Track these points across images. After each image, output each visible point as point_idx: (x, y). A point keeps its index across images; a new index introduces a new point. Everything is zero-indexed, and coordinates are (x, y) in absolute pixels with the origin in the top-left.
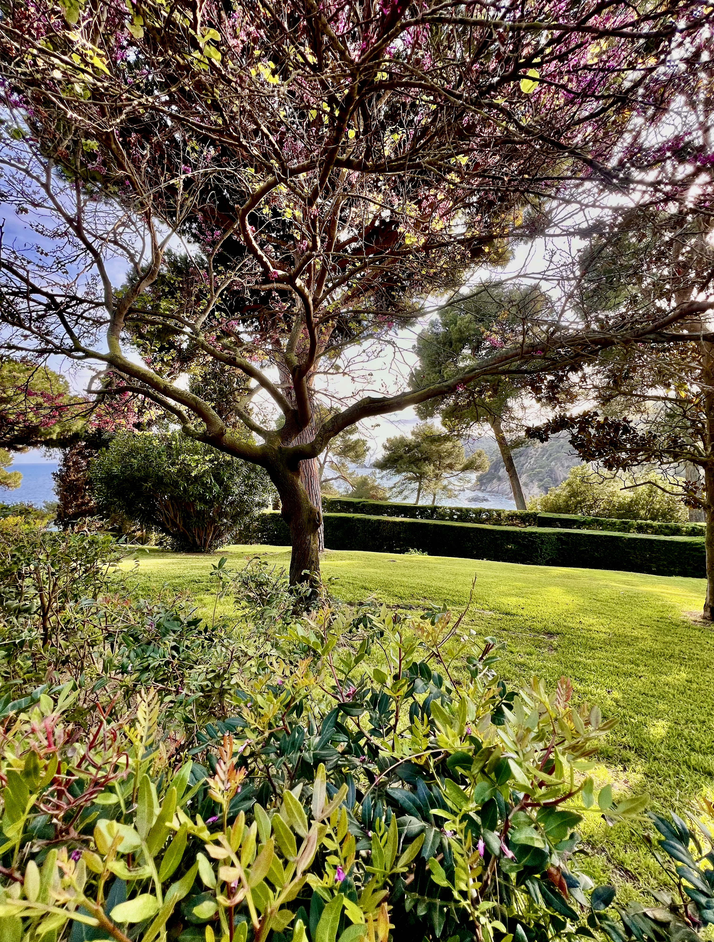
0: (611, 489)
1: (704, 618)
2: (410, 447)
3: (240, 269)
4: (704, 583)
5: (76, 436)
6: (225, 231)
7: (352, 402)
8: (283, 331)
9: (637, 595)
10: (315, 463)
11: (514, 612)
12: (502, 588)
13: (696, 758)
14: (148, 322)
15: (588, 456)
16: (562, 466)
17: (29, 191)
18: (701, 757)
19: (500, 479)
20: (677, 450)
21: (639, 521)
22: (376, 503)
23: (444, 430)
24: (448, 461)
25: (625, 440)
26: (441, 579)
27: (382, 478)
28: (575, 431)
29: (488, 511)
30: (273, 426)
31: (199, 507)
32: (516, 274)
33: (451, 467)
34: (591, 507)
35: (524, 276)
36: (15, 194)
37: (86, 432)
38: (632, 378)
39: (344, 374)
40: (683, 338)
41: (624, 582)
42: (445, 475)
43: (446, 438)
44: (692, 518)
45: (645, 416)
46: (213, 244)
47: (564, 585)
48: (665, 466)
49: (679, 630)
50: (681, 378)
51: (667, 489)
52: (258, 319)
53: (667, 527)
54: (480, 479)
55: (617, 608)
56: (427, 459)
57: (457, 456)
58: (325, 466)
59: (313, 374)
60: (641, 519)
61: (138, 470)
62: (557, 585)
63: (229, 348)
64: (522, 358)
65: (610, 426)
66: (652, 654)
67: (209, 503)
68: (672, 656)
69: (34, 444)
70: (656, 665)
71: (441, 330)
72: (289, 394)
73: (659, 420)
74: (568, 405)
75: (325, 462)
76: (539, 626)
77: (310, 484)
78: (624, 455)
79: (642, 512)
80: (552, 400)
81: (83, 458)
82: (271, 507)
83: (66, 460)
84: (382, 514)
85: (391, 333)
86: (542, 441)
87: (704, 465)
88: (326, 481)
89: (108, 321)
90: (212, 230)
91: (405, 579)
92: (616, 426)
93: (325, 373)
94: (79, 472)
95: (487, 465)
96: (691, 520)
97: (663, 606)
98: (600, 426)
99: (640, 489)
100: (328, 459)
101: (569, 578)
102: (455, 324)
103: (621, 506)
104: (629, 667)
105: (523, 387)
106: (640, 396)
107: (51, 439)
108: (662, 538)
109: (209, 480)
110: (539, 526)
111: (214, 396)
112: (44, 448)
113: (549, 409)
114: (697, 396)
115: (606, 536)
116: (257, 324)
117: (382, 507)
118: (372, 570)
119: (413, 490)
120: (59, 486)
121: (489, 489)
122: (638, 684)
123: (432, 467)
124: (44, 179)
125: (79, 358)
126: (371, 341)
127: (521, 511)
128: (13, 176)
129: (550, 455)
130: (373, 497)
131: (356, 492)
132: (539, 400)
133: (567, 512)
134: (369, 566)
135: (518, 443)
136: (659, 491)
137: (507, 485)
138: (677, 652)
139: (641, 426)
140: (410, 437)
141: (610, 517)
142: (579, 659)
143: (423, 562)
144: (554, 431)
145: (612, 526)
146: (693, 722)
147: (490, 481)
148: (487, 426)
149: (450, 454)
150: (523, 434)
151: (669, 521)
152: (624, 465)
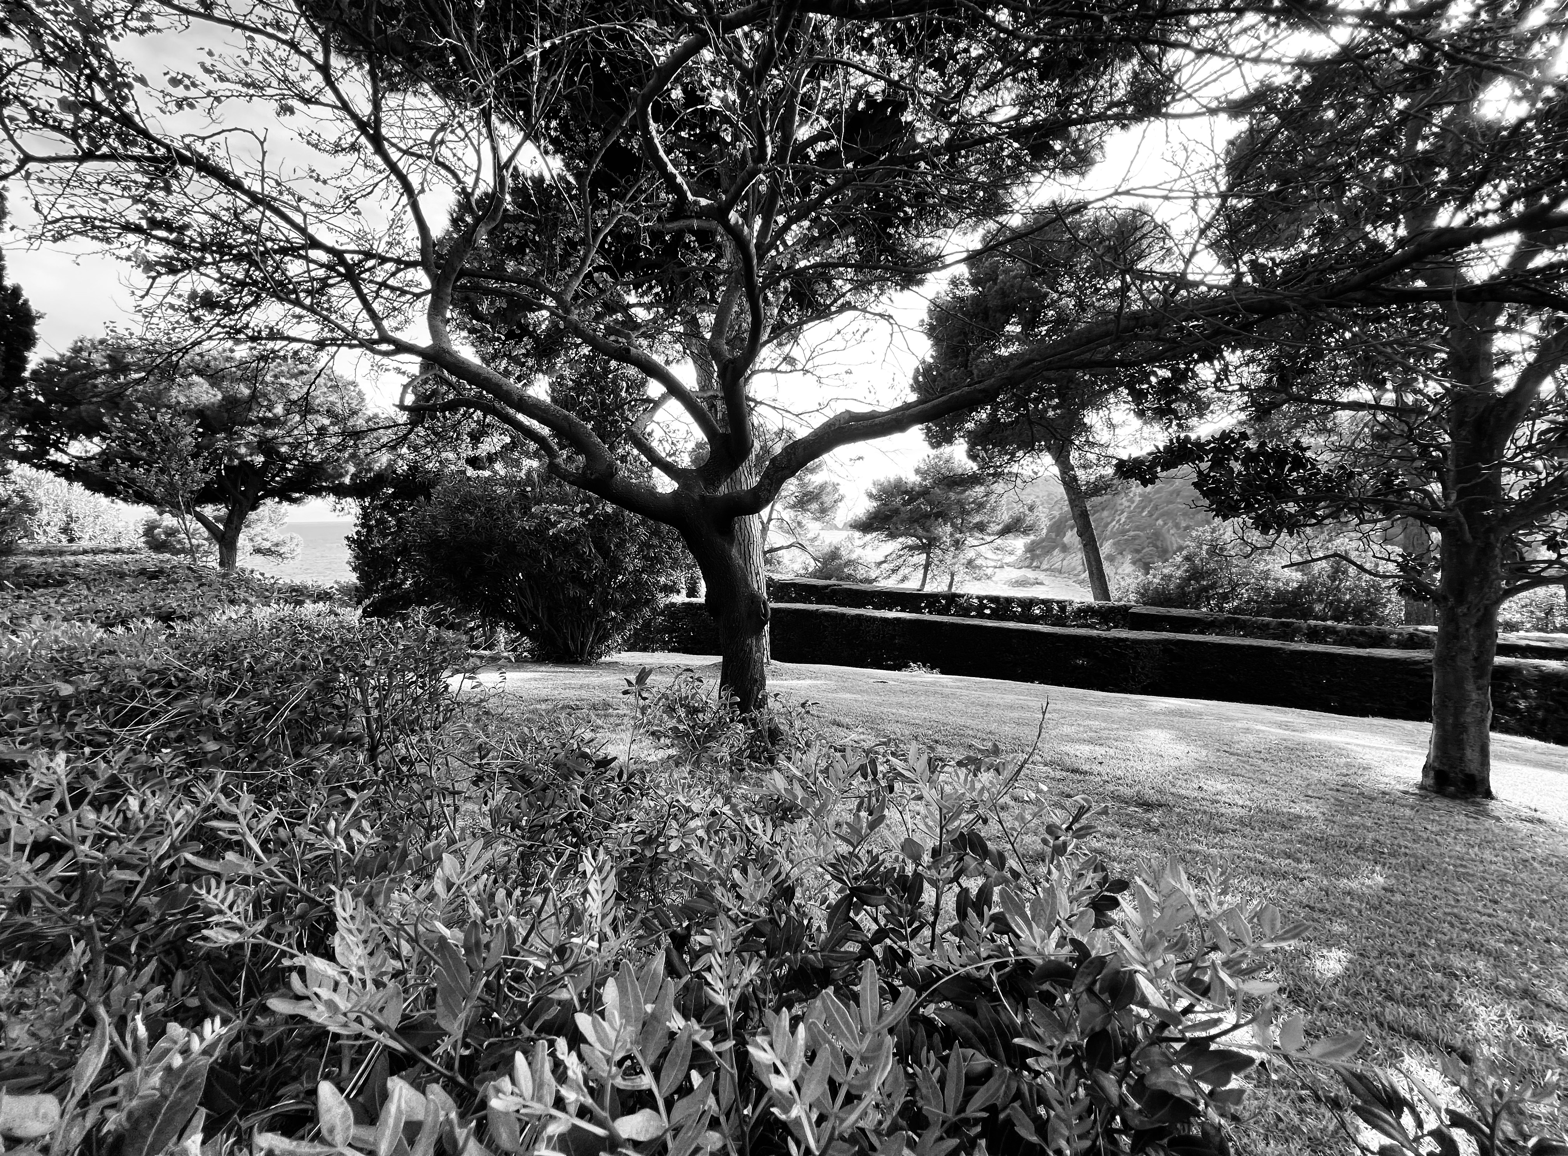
0: (1261, 566)
1: (1422, 787)
2: (912, 494)
3: (633, 198)
4: (1426, 730)
5: (381, 479)
6: (607, 134)
7: (818, 421)
8: (703, 301)
9: (1302, 747)
10: (755, 522)
11: (1086, 768)
12: (1067, 730)
13: (1393, 1012)
14: (488, 292)
15: (1226, 510)
16: (1177, 526)
17: (293, 76)
18: (1402, 1010)
19: (1065, 549)
20: (1391, 497)
21: (1312, 622)
22: (855, 587)
23: (972, 466)
24: (977, 519)
25: (1294, 482)
26: (964, 714)
27: (864, 546)
28: (1205, 466)
29: (1044, 602)
30: (685, 461)
31: (574, 591)
32: (1112, 191)
33: (981, 527)
34: (1225, 597)
35: (1127, 193)
36: (275, 83)
37: (394, 472)
38: (1313, 371)
39: (806, 371)
40: (1418, 296)
41: (1280, 725)
42: (970, 541)
43: (974, 480)
44: (1409, 619)
45: (1334, 438)
46: (588, 156)
47: (1172, 727)
48: (1366, 527)
49: (1375, 805)
50: (1407, 369)
51: (1367, 566)
52: (660, 283)
53: (1362, 633)
54: (1031, 549)
55: (1265, 766)
56: (942, 515)
57: (993, 510)
58: (771, 526)
59: (754, 373)
60: (1316, 618)
61: (477, 531)
62: (1160, 726)
63: (618, 333)
64: (1118, 338)
65: (1269, 457)
66: (1324, 843)
67: (588, 587)
68: (1360, 848)
69: (317, 492)
70: (1330, 862)
71: (970, 291)
72: (713, 406)
73: (1359, 445)
74: (1194, 421)
75: (770, 520)
76: (1128, 792)
77: (747, 556)
78: (1291, 508)
79: (1318, 607)
80: (1163, 413)
81: (391, 514)
82: (684, 592)
83: (366, 516)
84: (863, 606)
85: (883, 298)
86: (1145, 483)
87: (1441, 525)
88: (772, 550)
89: (426, 293)
90: (586, 132)
91: (904, 712)
92: (1279, 457)
93: (774, 371)
94: (385, 536)
95: (1044, 524)
96: (1408, 621)
97: (1348, 765)
98: (1250, 457)
99: (1317, 567)
100: (775, 515)
101: (1181, 715)
102: (995, 281)
103: (1281, 595)
104: (1284, 863)
105: (1113, 389)
106: (1326, 402)
107: (342, 484)
108: (1353, 651)
109: (588, 549)
110: (1132, 628)
111: (594, 412)
112: (332, 498)
113: (1157, 427)
114: (1435, 402)
115: (1251, 647)
116: (658, 289)
117: (865, 593)
118: (848, 696)
119: (916, 566)
120: (357, 558)
121: (1045, 566)
122: (1298, 891)
123: (948, 529)
124: (319, 57)
125: (386, 354)
126: (849, 315)
127: (1102, 603)
128: (269, 54)
129: (1156, 508)
130: (849, 577)
131: (821, 570)
132: (1141, 414)
133: (1183, 605)
134: (845, 689)
135: (1098, 488)
136: (1352, 570)
137: (1077, 559)
138: (1368, 842)
139: (1326, 456)
140: (912, 479)
141: (1258, 614)
142: (1196, 847)
143: (934, 684)
144: (1166, 467)
145: (1263, 631)
146: (1393, 955)
147: (1048, 551)
148: (1047, 459)
149: (981, 506)
150: (1110, 471)
151: (1368, 622)
152: (1292, 525)
